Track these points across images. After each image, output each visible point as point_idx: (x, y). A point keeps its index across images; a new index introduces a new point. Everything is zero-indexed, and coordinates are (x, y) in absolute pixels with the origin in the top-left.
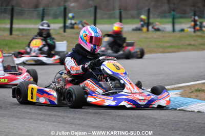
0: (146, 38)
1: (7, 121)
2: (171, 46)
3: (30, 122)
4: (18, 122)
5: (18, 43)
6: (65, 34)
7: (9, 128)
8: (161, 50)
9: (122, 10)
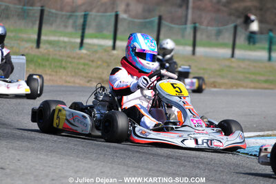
0: (230, 67)
1: (46, 157)
2: (266, 81)
3: (78, 161)
4: (61, 159)
5: (48, 60)
6: (115, 52)
7: (50, 166)
8: (252, 85)
9: (197, 25)
